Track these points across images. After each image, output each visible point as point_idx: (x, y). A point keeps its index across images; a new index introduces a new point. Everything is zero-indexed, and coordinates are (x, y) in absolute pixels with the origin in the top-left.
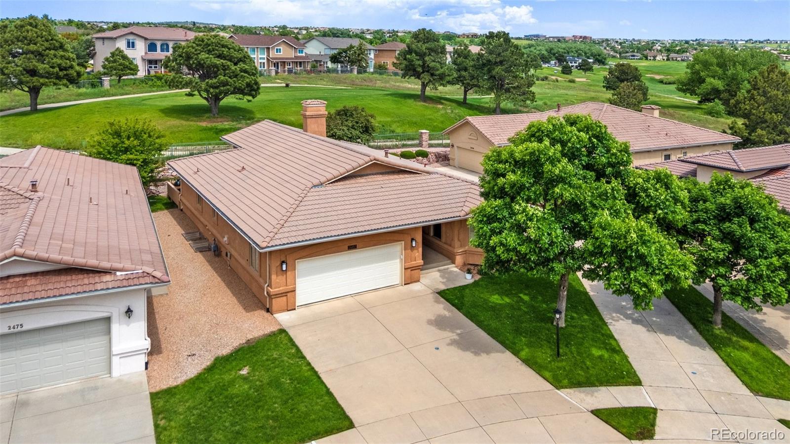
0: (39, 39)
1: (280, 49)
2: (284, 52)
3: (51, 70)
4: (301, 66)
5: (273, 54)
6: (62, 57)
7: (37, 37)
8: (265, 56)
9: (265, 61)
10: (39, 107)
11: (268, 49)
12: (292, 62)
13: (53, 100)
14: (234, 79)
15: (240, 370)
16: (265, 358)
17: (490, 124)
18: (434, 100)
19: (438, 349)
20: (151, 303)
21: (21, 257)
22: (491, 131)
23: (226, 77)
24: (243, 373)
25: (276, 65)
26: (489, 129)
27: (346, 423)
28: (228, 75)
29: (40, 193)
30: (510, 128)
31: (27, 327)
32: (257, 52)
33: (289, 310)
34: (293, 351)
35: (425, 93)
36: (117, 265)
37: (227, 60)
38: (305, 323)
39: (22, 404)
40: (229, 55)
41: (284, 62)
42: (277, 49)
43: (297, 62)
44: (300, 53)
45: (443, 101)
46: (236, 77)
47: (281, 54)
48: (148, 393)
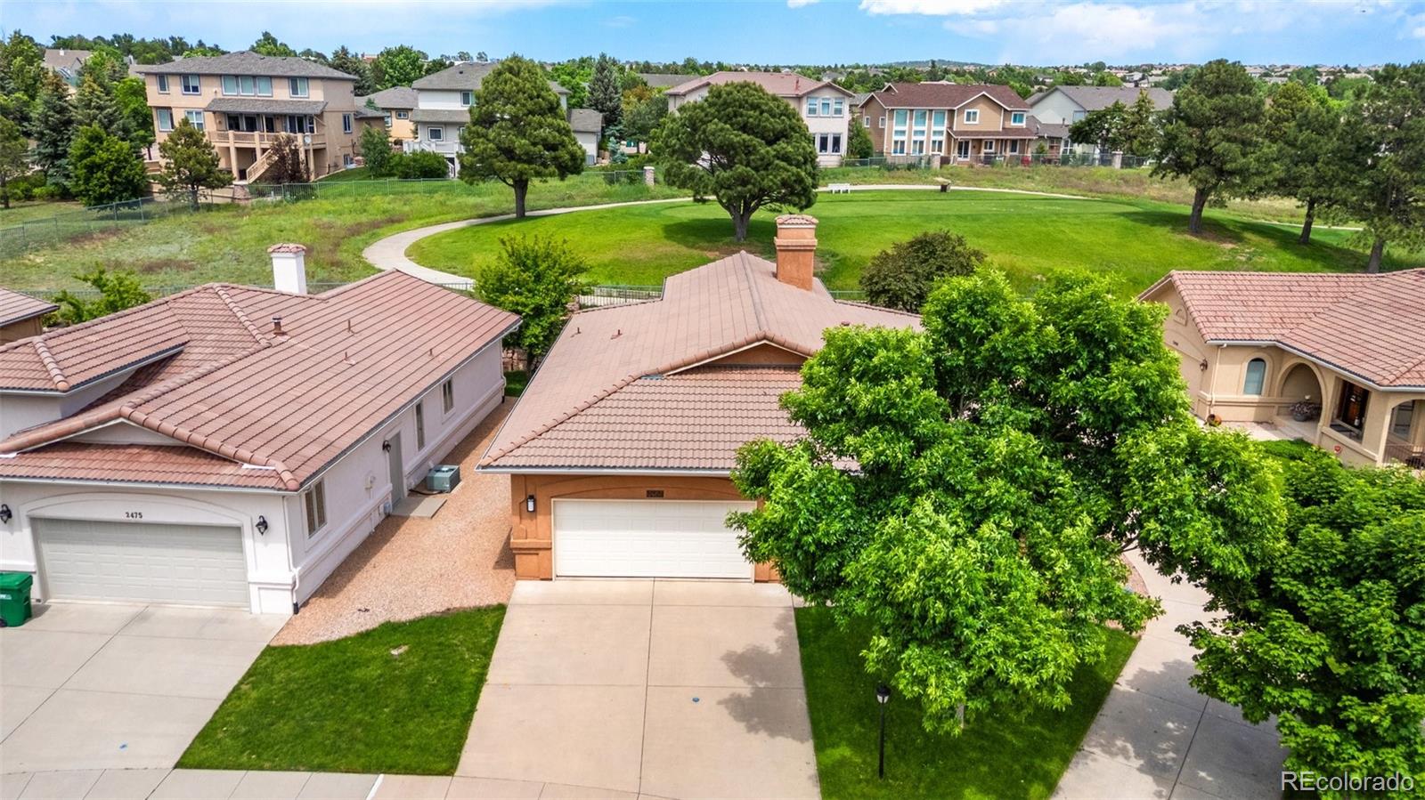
0: (521, 95)
1: (975, 113)
2: (982, 120)
3: (532, 148)
4: (1013, 150)
5: (961, 123)
6: (550, 126)
7: (518, 93)
8: (944, 128)
9: (943, 138)
10: (527, 214)
11: (952, 112)
12: (997, 140)
13: (567, 202)
14: (762, 172)
15: (395, 648)
16: (439, 641)
17: (1220, 293)
18: (1219, 230)
19: (696, 700)
20: (398, 527)
21: (129, 419)
22: (1213, 308)
23: (749, 169)
24: (395, 652)
25: (963, 148)
26: (1213, 303)
27: (444, 766)
28: (753, 164)
29: (286, 337)
30: (1270, 304)
31: (146, 518)
32: (930, 119)
33: (542, 580)
34: (484, 641)
35: (1200, 211)
36: (244, 453)
37: (755, 134)
38: (544, 605)
39: (141, 618)
40: (759, 125)
41: (981, 140)
42: (969, 114)
43: (1006, 140)
44: (1015, 121)
45: (1248, 235)
46: (766, 169)
47: (977, 122)
48: (265, 645)
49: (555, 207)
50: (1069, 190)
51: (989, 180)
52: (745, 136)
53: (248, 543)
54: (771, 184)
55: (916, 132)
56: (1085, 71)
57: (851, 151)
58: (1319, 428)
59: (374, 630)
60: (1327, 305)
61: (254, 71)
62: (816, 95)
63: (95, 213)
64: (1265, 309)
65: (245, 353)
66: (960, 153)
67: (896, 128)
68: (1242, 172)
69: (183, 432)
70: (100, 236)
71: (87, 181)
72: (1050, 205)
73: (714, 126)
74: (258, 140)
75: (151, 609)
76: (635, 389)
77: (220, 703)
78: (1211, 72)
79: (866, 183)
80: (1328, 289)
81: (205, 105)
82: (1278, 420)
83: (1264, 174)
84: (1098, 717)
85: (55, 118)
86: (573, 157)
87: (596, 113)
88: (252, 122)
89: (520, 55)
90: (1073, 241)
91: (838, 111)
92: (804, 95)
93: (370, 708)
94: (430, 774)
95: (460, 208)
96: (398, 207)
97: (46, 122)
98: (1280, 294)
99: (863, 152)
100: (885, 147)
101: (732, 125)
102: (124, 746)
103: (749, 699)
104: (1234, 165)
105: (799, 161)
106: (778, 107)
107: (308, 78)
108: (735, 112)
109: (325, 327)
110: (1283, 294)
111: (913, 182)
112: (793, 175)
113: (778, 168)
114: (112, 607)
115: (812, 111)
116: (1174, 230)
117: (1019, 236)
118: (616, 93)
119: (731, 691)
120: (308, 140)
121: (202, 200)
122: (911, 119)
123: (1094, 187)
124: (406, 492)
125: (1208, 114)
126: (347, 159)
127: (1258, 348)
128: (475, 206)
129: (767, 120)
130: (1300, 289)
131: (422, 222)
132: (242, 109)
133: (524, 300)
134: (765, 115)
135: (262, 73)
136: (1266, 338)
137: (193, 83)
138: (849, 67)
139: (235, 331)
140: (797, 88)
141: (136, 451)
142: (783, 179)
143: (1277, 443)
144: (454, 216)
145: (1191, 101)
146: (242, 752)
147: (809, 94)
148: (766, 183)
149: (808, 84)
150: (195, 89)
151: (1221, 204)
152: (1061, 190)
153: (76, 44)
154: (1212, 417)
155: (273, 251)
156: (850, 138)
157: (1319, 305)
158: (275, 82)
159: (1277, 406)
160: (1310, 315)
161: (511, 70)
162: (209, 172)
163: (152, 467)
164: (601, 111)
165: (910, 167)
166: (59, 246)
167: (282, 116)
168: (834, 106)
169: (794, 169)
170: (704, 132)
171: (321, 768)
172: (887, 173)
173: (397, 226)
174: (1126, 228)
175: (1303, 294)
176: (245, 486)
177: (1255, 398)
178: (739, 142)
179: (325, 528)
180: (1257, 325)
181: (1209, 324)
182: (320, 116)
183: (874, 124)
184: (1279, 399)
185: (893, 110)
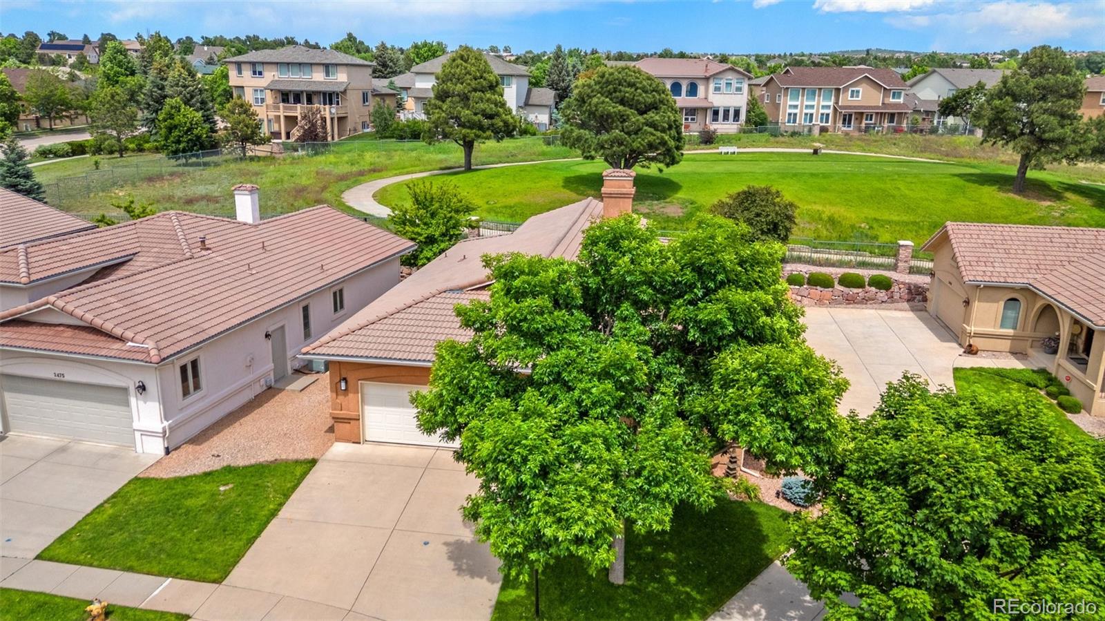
0: (468, 76)
1: (858, 92)
2: (864, 96)
3: (474, 117)
4: (891, 121)
5: (846, 99)
6: (489, 100)
7: (466, 75)
8: (831, 103)
9: (830, 111)
10: (473, 167)
11: (838, 90)
12: (877, 113)
14: (633, 136)
15: (224, 485)
16: (256, 482)
17: (986, 241)
18: (1043, 190)
19: (426, 543)
20: (274, 396)
21: (53, 305)
22: (977, 254)
23: (622, 133)
24: (222, 488)
25: (847, 120)
26: (978, 250)
27: (216, 576)
28: (626, 130)
29: (210, 252)
30: (1029, 252)
31: (68, 378)
32: (819, 96)
33: (354, 443)
34: (289, 485)
35: (1024, 173)
36: (129, 334)
37: (631, 107)
38: (346, 462)
39: (63, 449)
40: (633, 99)
41: (862, 113)
42: (853, 91)
43: (885, 113)
44: (893, 98)
45: (1068, 195)
46: (636, 133)
47: (859, 99)
48: (134, 476)
49: (501, 162)
50: (927, 154)
51: (858, 146)
52: (621, 108)
53: (133, 400)
54: (639, 145)
55: (807, 107)
56: (1001, 57)
57: (748, 121)
58: (1056, 360)
59: (216, 471)
60: (1082, 255)
61: (300, 60)
62: (720, 76)
63: (173, 162)
64: (1024, 256)
65: (168, 262)
66: (843, 123)
67: (790, 103)
68: (1060, 141)
69: (89, 317)
70: (168, 177)
71: (166, 139)
72: (901, 166)
73: (597, 100)
74: (298, 110)
75: (72, 444)
76: (438, 300)
77: (84, 515)
78: (1036, 57)
79: (753, 146)
80: (1086, 242)
81: (265, 85)
82: (1030, 351)
83: (1080, 143)
84: (749, 585)
85: (157, 92)
86: (506, 123)
87: (551, 91)
88: (297, 98)
89: (470, 46)
90: (905, 196)
91: (739, 89)
92: (711, 76)
93: (184, 528)
94: (204, 581)
95: (429, 162)
96: (383, 160)
97: (152, 96)
98: (1040, 244)
99: (758, 122)
100: (781, 118)
101: (611, 99)
102: (9, 540)
103: (468, 544)
104: (1051, 134)
105: (664, 127)
106: (650, 86)
107: (337, 65)
108: (614, 88)
109: (245, 245)
110: (1044, 244)
111: (793, 146)
112: (658, 138)
113: (646, 133)
114: (47, 440)
115: (717, 89)
116: (1000, 189)
117: (859, 191)
118: (568, 76)
119: (457, 538)
120: (333, 111)
121: (249, 154)
122: (803, 96)
123: (954, 152)
124: (290, 371)
125: (1032, 92)
126: (364, 125)
127: (1012, 289)
128: (441, 161)
129: (640, 95)
130: (1060, 240)
131: (397, 172)
132: (290, 88)
133: (420, 231)
134: (639, 91)
135: (306, 62)
136: (1020, 280)
137: (259, 69)
138: (796, 55)
139: (172, 246)
140: (706, 71)
141: (62, 328)
142: (649, 141)
143: (1020, 371)
144: (422, 168)
145: (1017, 81)
146: (83, 552)
147: (715, 76)
148: (635, 145)
149: (716, 67)
150: (260, 73)
151: (1040, 167)
152: (921, 155)
153: (218, 42)
154: (970, 346)
155: (235, 190)
156: (748, 112)
157: (1075, 254)
158: (314, 68)
159: (1031, 340)
160: (1064, 263)
161: (462, 57)
162: (253, 133)
163: (68, 341)
164: (556, 89)
165: (794, 134)
166: (137, 184)
167: (317, 93)
168: (735, 85)
169: (659, 134)
170: (590, 104)
171: (130, 569)
172: (772, 139)
173: (377, 174)
174: (957, 187)
175: (1063, 245)
176: (124, 359)
177: (1010, 332)
178: (615, 112)
179: (199, 394)
180: (1014, 270)
181: (970, 268)
182: (344, 92)
183: (773, 99)
184: (1033, 334)
185: (787, 88)
